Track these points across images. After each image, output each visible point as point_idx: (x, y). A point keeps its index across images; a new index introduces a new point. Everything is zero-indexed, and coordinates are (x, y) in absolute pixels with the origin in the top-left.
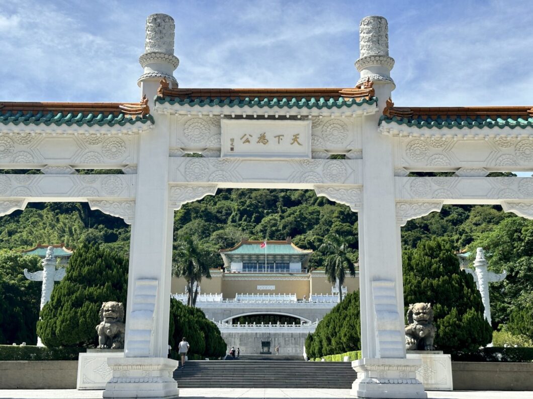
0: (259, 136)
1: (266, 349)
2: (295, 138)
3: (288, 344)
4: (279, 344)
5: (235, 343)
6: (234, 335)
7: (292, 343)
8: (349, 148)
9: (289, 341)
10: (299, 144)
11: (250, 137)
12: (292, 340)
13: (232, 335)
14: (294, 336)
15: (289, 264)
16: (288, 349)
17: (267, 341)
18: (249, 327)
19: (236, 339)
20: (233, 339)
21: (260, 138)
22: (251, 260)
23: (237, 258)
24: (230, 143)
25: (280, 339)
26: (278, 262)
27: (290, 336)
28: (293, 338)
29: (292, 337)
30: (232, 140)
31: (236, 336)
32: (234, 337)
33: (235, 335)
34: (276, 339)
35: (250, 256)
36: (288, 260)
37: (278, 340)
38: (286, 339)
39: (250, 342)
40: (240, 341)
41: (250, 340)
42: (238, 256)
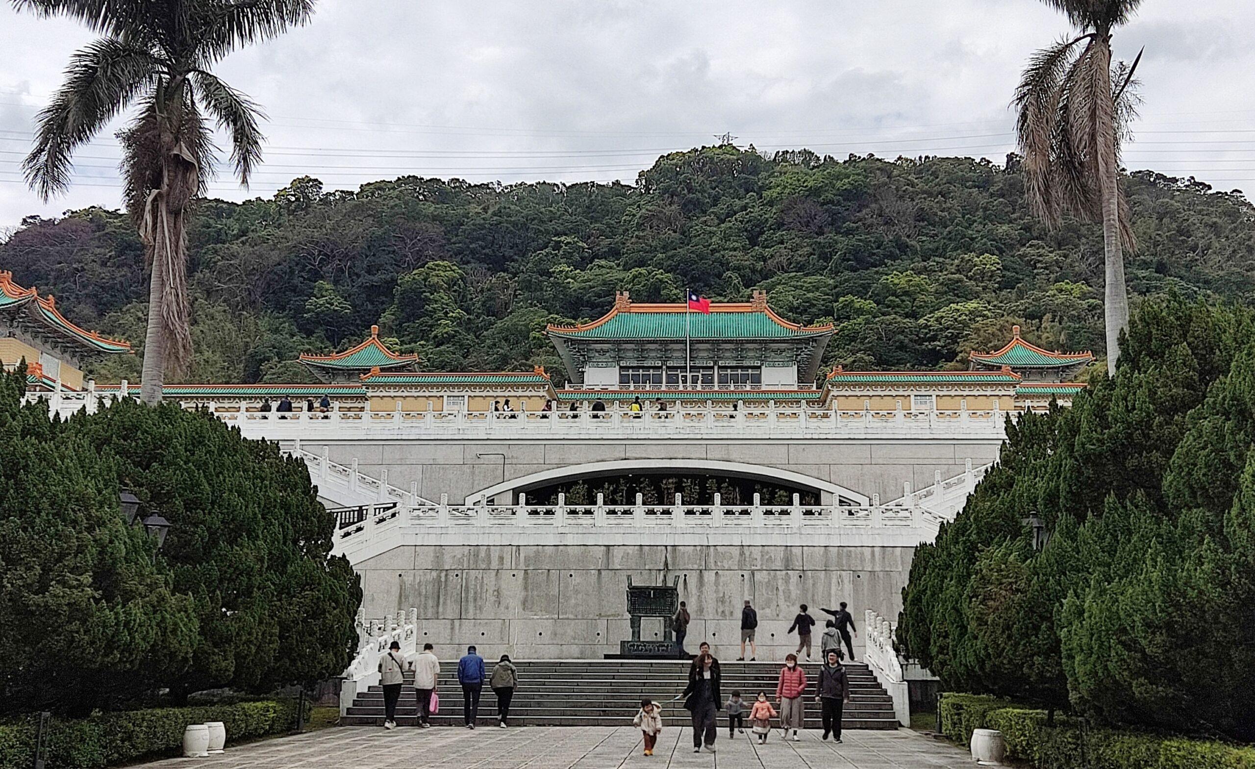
3: (768, 604)
4: (722, 600)
5: (498, 592)
6: (495, 554)
7: (788, 598)
9: (771, 586)
12: (787, 580)
14: (798, 565)
15: (759, 367)
16: (769, 627)
17: (659, 584)
18: (572, 519)
19: (506, 575)
20: (490, 579)
22: (645, 357)
23: (604, 352)
25: (725, 576)
26: (729, 363)
27: (778, 565)
28: (794, 576)
29: (788, 565)
32: (495, 565)
33: (501, 559)
34: (709, 576)
35: (641, 345)
36: (758, 358)
37: (717, 583)
38: (758, 576)
39: (577, 592)
40: (526, 588)
41: (577, 579)
42: (606, 346)
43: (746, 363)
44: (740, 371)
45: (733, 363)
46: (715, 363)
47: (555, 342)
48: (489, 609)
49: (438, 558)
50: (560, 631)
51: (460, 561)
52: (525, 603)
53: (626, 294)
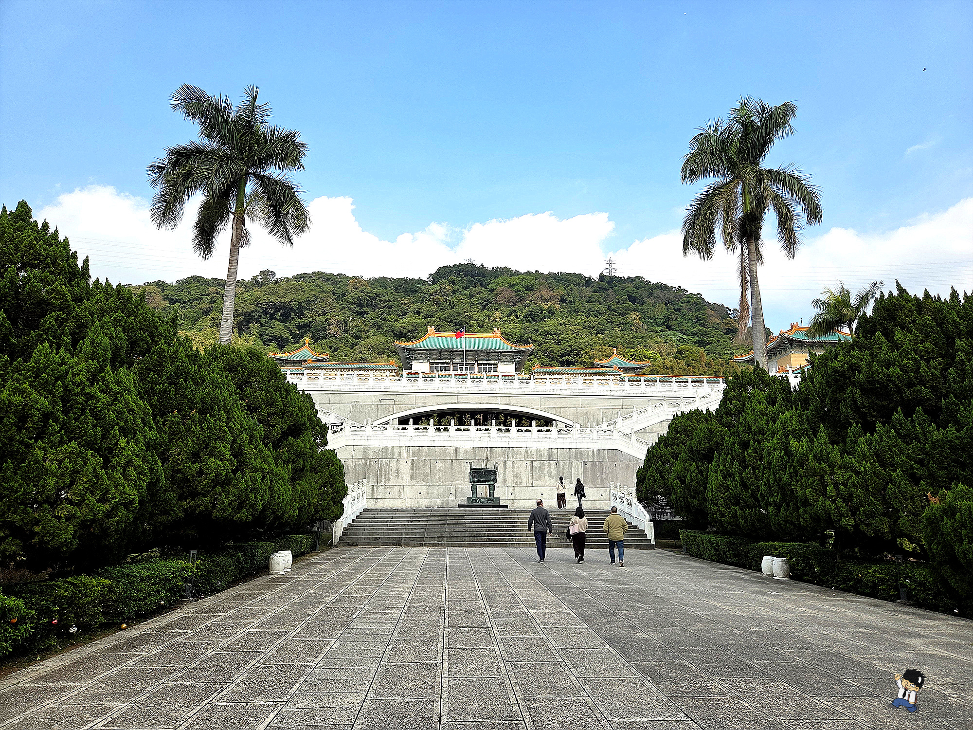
1: (482, 490)
3: (539, 478)
4: (516, 476)
5: (398, 471)
6: (396, 450)
7: (550, 475)
9: (541, 469)
12: (549, 466)
14: (555, 457)
15: (497, 364)
16: (541, 490)
17: (484, 468)
18: (438, 433)
19: (402, 462)
20: (393, 464)
22: (441, 358)
23: (421, 355)
25: (518, 463)
26: (483, 362)
27: (545, 458)
28: (553, 463)
29: (550, 458)
32: (396, 457)
33: (400, 453)
34: (509, 464)
35: (440, 353)
36: (497, 360)
37: (513, 468)
38: (534, 464)
39: (440, 471)
40: (413, 469)
41: (440, 465)
42: (423, 352)
43: (491, 362)
44: (487, 366)
45: (485, 362)
46: (476, 361)
48: (393, 481)
49: (365, 453)
50: (430, 491)
51: (377, 454)
52: (412, 477)
53: (433, 327)
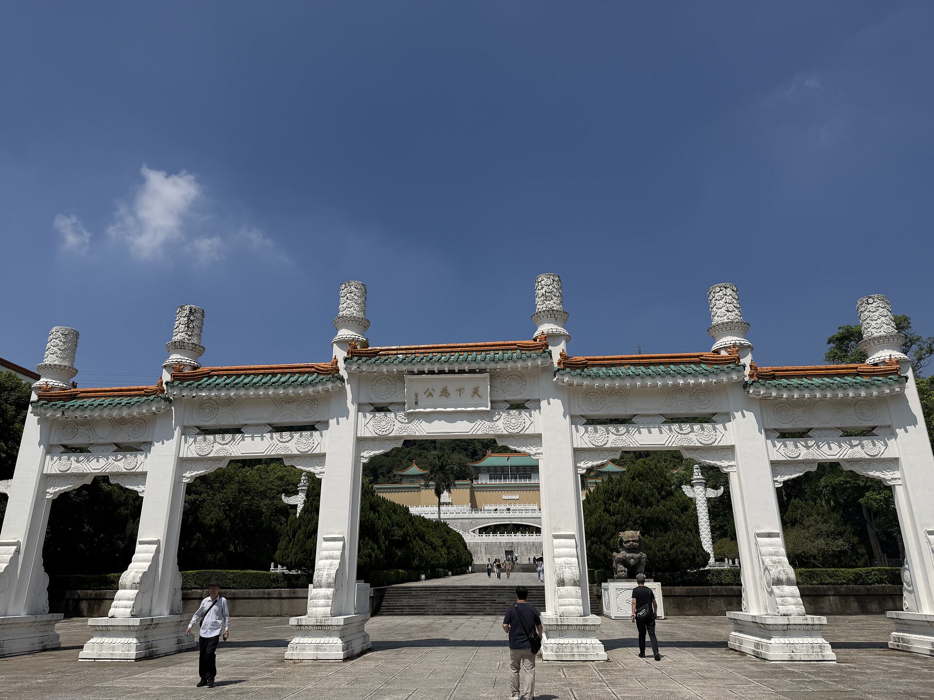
0: (442, 390)
2: (476, 391)
5: (481, 551)
8: (527, 398)
10: (478, 395)
11: (432, 392)
13: (479, 545)
19: (482, 548)
21: (442, 392)
22: (496, 472)
23: (485, 470)
24: (414, 397)
27: (532, 545)
30: (416, 395)
31: (482, 546)
34: (519, 548)
35: (495, 468)
36: (530, 471)
38: (528, 548)
39: (495, 551)
40: (486, 550)
41: (495, 548)
42: (485, 468)
43: (526, 473)
44: (525, 475)
45: (523, 473)
46: (518, 473)
47: (472, 469)
48: (479, 555)
52: (486, 553)
53: (490, 451)
